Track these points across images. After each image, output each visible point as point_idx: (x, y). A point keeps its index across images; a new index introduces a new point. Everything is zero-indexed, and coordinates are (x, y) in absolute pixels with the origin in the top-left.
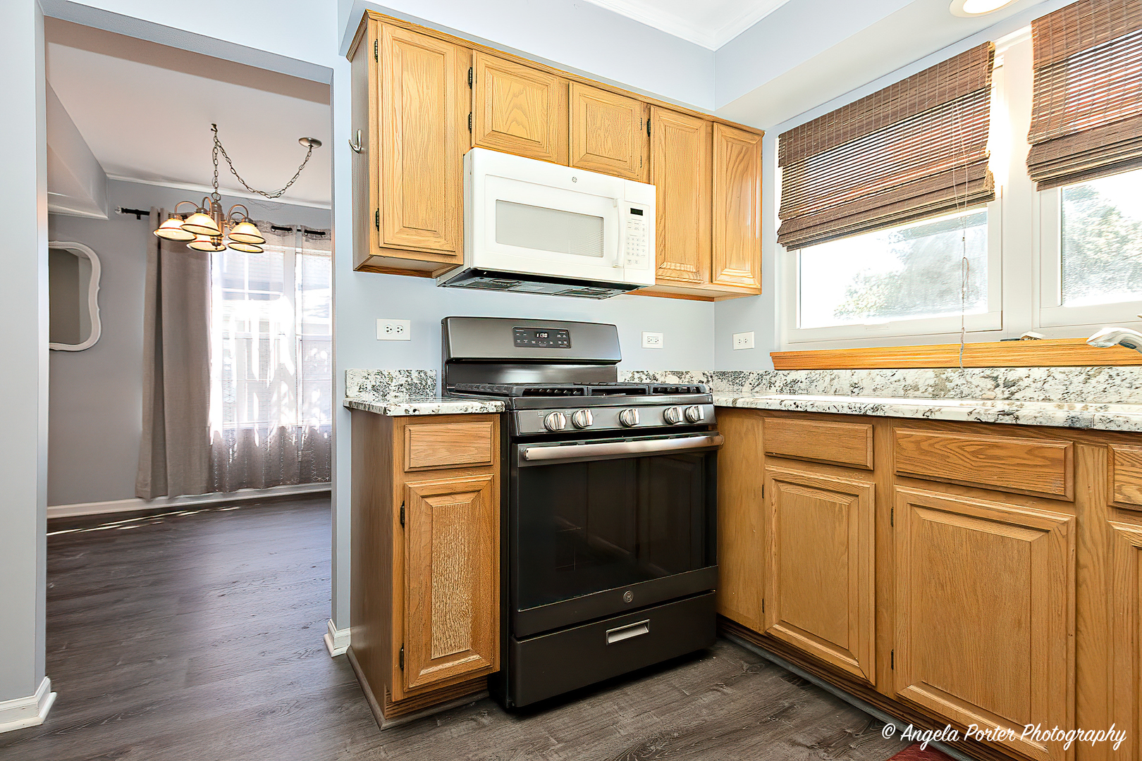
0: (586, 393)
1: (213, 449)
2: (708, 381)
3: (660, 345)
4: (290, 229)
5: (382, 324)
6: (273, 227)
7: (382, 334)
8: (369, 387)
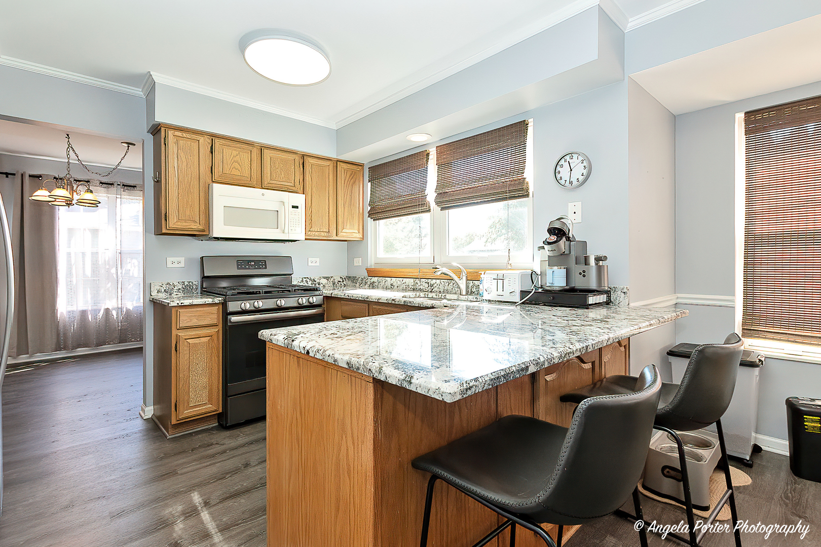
0: (261, 293)
1: (60, 324)
2: (343, 281)
3: (318, 264)
4: (113, 184)
5: (170, 260)
6: (101, 183)
7: (169, 265)
8: (163, 291)
